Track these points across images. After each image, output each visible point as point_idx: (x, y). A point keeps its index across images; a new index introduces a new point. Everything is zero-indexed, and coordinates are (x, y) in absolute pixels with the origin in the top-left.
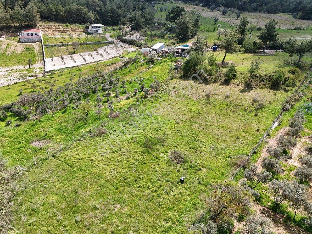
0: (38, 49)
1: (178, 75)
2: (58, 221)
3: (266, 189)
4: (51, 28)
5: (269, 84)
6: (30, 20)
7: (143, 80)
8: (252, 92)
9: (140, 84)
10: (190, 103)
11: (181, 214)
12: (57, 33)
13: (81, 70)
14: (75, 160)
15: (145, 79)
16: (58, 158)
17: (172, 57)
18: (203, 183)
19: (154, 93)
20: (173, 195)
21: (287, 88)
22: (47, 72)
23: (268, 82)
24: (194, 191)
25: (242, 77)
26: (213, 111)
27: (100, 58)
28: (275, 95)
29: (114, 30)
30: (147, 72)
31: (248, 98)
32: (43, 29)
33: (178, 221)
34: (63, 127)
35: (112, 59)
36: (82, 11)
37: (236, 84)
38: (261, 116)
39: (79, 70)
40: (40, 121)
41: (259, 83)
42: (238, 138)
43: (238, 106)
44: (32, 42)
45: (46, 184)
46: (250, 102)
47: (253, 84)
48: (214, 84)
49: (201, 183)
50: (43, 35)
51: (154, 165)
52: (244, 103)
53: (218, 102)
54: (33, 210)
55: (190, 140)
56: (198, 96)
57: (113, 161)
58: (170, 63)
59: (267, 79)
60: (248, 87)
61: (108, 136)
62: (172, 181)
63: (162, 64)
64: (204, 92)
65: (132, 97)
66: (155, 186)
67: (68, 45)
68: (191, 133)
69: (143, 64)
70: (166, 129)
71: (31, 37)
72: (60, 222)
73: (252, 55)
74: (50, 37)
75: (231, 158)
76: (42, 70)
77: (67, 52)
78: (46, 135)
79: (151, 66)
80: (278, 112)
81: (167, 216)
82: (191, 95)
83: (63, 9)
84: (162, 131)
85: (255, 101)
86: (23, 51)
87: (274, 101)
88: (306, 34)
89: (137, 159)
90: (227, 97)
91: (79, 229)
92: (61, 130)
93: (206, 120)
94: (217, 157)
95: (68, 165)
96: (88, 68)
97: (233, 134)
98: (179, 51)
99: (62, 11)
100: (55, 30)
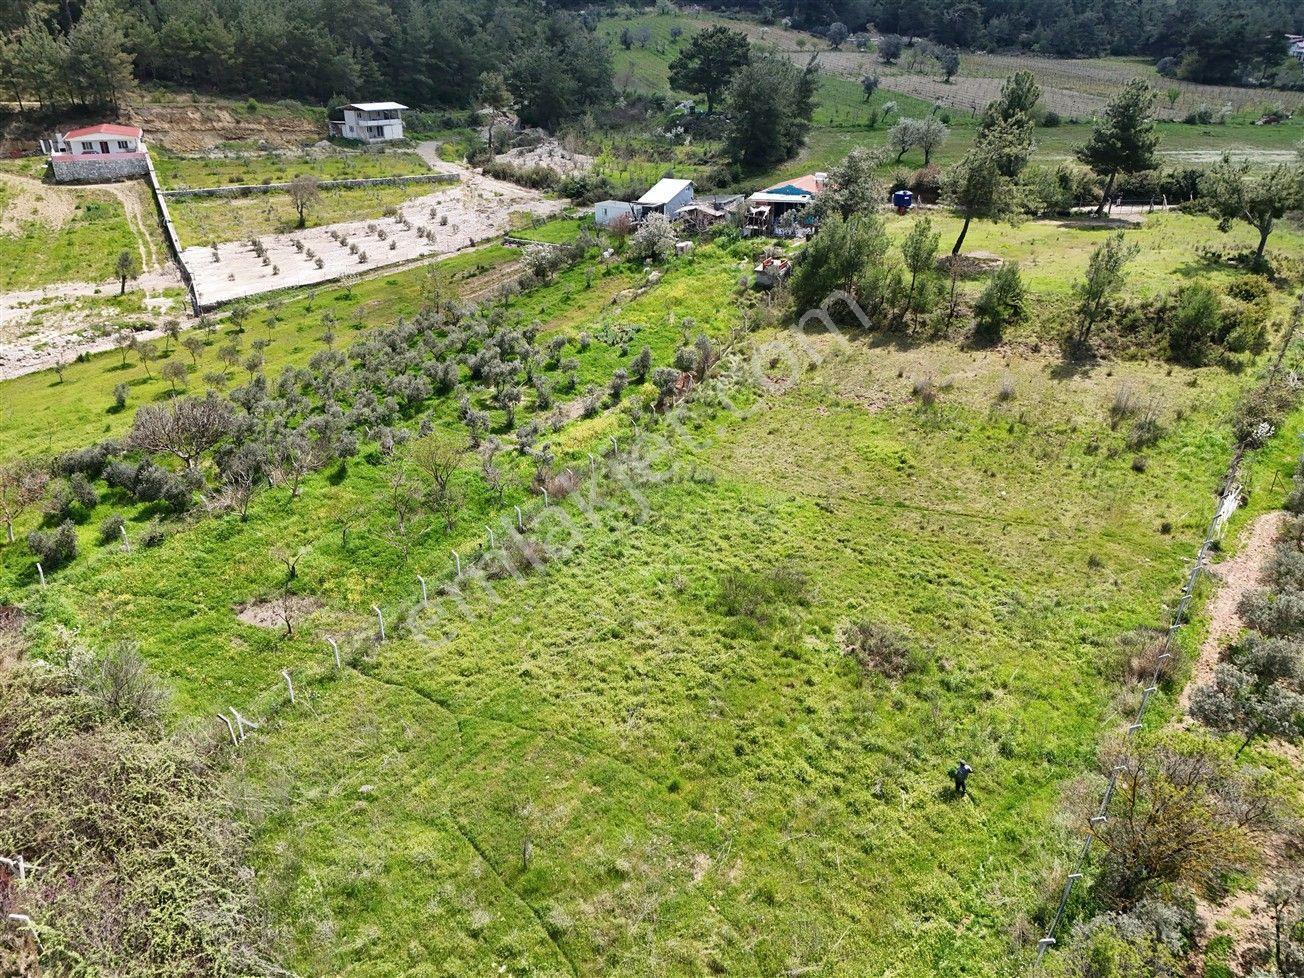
0: (138, 209)
1: (776, 312)
2: (474, 935)
3: (1271, 763)
4: (183, 120)
5: (1158, 342)
6: (91, 86)
7: (635, 336)
8: (1099, 373)
9: (624, 354)
10: (858, 425)
11: (973, 882)
12: (210, 142)
13: (355, 296)
14: (455, 677)
15: (638, 331)
16: (376, 671)
17: (735, 240)
18: (1017, 750)
19: (694, 390)
20: (913, 806)
21: (1233, 356)
22: (208, 309)
23: (1156, 332)
24: (990, 783)
25: (1046, 315)
26: (963, 457)
27: (421, 247)
28: (1193, 384)
29: (448, 125)
30: (644, 299)
31: (1090, 399)
32: (147, 122)
33: (969, 909)
34: (357, 542)
35: (473, 249)
36: (309, 44)
37: (1026, 345)
38: (1158, 471)
39: (347, 297)
40: (244, 519)
41: (1120, 341)
42: (1093, 563)
43: (1058, 432)
44: (107, 181)
45: (367, 782)
46: (1100, 418)
47: (1094, 341)
48: (934, 347)
49: (1011, 752)
50: (151, 147)
51: (792, 686)
52: (1079, 420)
53: (970, 417)
54: (350, 894)
55: (903, 576)
56: (882, 395)
57: (615, 672)
58: (731, 263)
59: (1150, 320)
60: (1078, 355)
61: (559, 571)
62: (889, 747)
63: (696, 266)
64: (903, 381)
65: (606, 407)
66: (826, 772)
67: (265, 192)
68: (898, 547)
69: (617, 268)
70: (792, 534)
71: (101, 157)
72: (485, 939)
73: (1060, 226)
74: (183, 159)
75: (1095, 644)
76: (180, 298)
77: (268, 220)
78: (292, 575)
79: (654, 275)
80: (1223, 454)
81: (916, 889)
82: (852, 394)
83: (229, 39)
84: (774, 543)
85: (1119, 412)
86: (73, 220)
87: (1194, 409)
88: (1236, 139)
89: (716, 662)
90: (1005, 396)
91: (571, 961)
92: (347, 552)
93: (943, 493)
94: (1039, 641)
95: (428, 696)
96: (381, 290)
97: (1067, 548)
98: (761, 213)
99: (221, 46)
100: (197, 127)
